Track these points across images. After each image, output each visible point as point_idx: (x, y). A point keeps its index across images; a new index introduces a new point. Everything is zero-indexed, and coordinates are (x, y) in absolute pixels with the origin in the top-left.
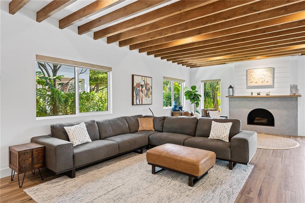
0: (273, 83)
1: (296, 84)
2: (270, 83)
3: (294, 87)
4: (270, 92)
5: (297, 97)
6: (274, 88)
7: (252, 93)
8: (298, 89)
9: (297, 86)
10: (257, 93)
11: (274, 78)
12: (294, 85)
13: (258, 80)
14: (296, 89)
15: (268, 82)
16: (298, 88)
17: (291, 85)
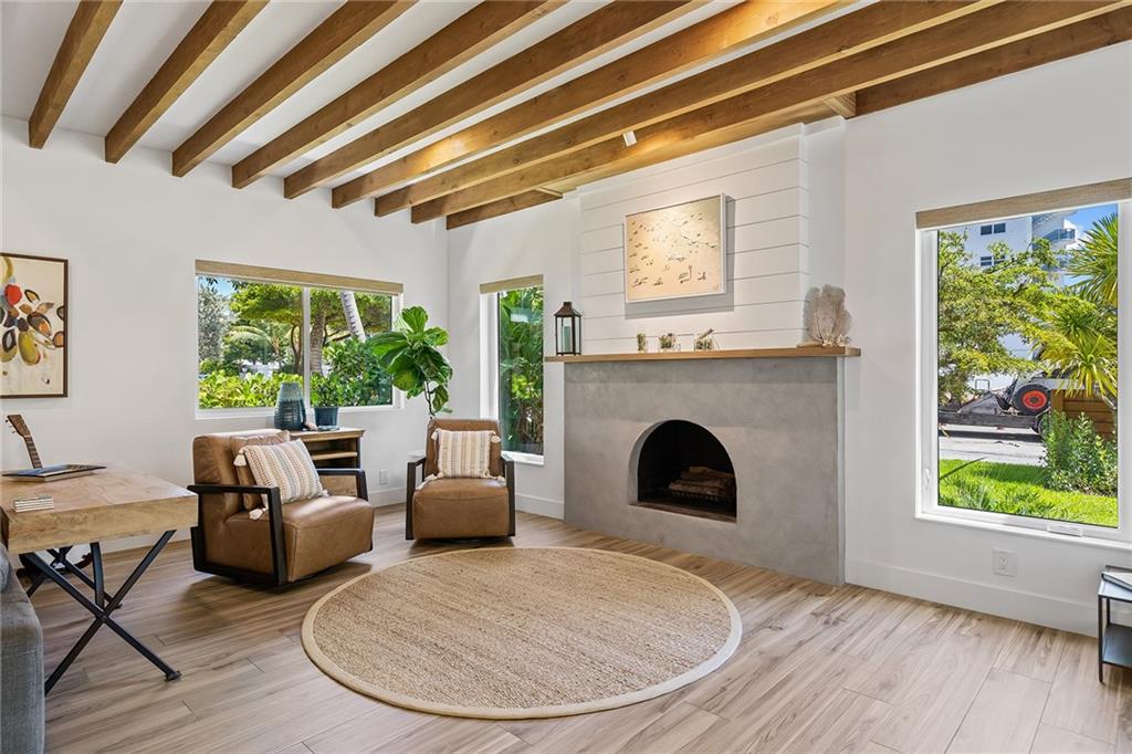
0: (729, 280)
1: (835, 284)
2: (713, 285)
3: (830, 302)
4: (711, 331)
5: (835, 358)
6: (730, 307)
7: (640, 339)
8: (846, 312)
9: (842, 293)
10: (662, 339)
11: (729, 255)
12: (827, 290)
13: (667, 268)
14: (838, 312)
15: (704, 278)
16: (848, 305)
17: (817, 290)
